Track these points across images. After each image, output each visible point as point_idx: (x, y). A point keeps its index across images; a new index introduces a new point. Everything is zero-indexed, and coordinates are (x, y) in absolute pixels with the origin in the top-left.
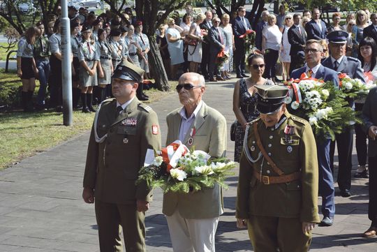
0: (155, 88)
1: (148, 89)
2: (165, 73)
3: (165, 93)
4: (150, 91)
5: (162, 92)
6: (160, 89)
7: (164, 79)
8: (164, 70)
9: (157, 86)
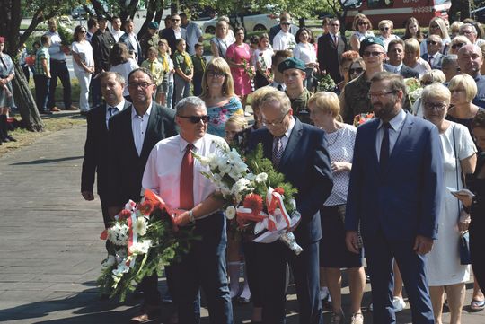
0: (22, 128)
1: (13, 130)
2: (36, 106)
3: (37, 134)
4: (15, 132)
5: (33, 134)
6: (30, 129)
7: (34, 115)
8: (34, 103)
9: (25, 125)
